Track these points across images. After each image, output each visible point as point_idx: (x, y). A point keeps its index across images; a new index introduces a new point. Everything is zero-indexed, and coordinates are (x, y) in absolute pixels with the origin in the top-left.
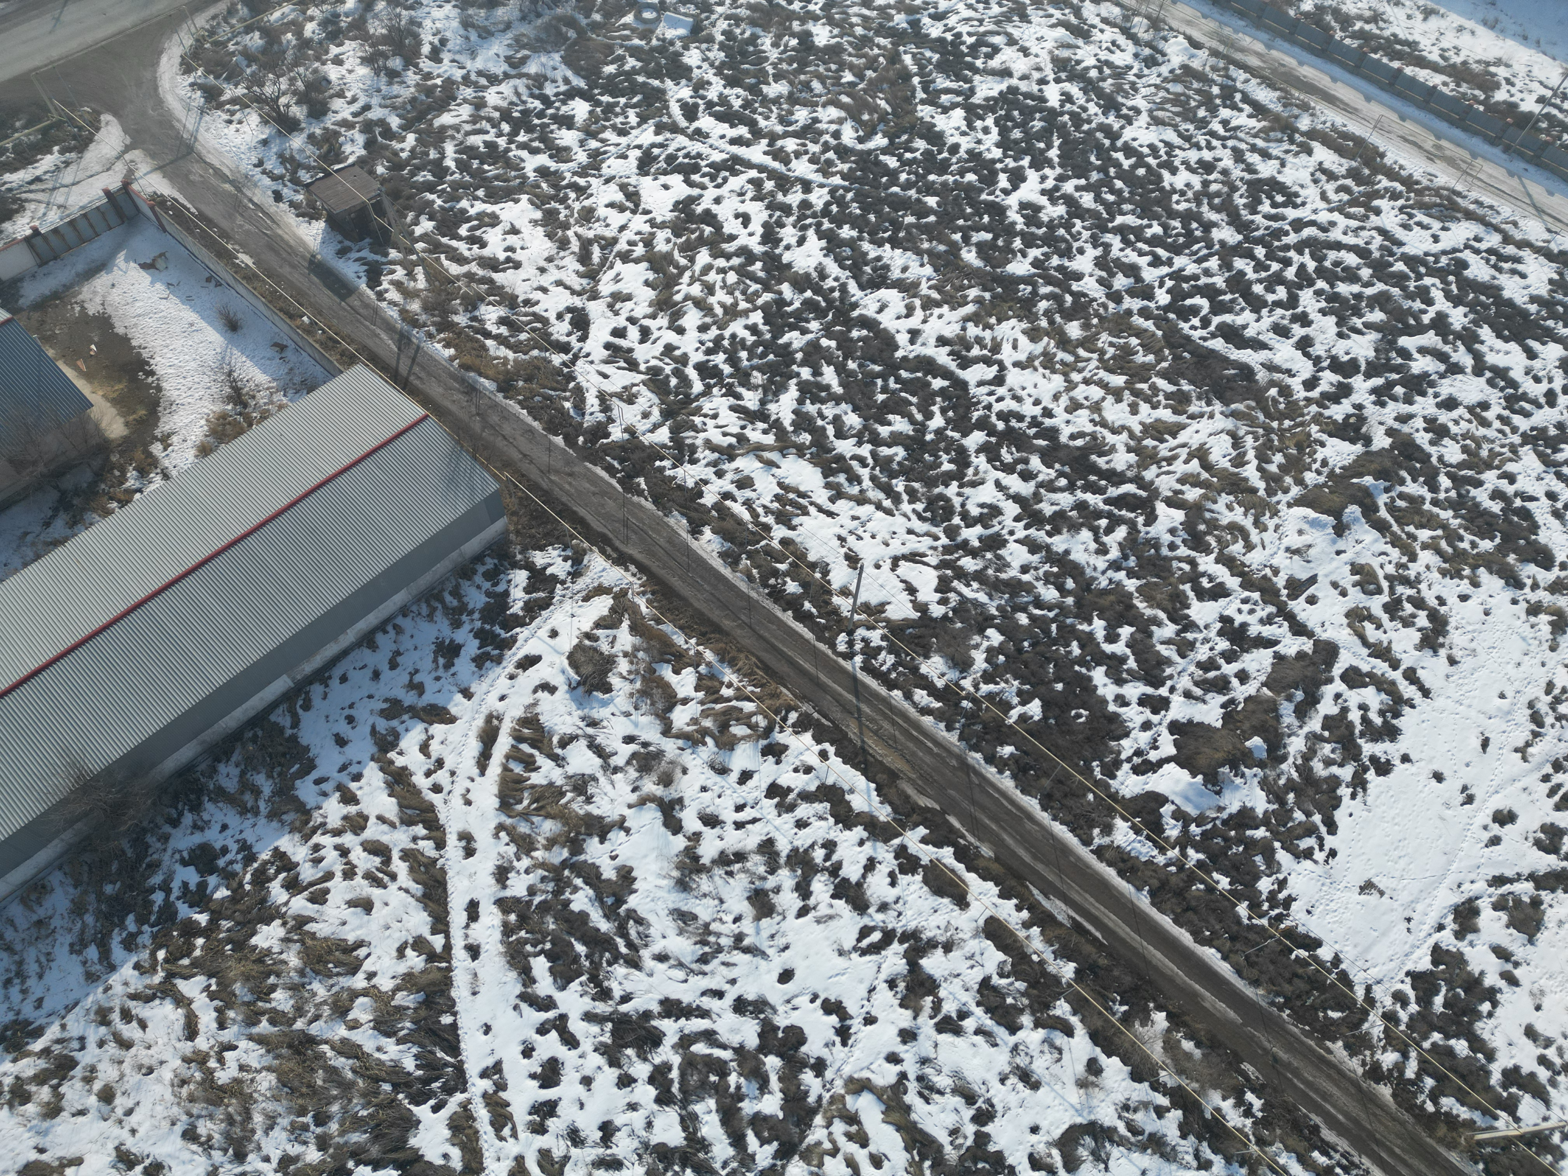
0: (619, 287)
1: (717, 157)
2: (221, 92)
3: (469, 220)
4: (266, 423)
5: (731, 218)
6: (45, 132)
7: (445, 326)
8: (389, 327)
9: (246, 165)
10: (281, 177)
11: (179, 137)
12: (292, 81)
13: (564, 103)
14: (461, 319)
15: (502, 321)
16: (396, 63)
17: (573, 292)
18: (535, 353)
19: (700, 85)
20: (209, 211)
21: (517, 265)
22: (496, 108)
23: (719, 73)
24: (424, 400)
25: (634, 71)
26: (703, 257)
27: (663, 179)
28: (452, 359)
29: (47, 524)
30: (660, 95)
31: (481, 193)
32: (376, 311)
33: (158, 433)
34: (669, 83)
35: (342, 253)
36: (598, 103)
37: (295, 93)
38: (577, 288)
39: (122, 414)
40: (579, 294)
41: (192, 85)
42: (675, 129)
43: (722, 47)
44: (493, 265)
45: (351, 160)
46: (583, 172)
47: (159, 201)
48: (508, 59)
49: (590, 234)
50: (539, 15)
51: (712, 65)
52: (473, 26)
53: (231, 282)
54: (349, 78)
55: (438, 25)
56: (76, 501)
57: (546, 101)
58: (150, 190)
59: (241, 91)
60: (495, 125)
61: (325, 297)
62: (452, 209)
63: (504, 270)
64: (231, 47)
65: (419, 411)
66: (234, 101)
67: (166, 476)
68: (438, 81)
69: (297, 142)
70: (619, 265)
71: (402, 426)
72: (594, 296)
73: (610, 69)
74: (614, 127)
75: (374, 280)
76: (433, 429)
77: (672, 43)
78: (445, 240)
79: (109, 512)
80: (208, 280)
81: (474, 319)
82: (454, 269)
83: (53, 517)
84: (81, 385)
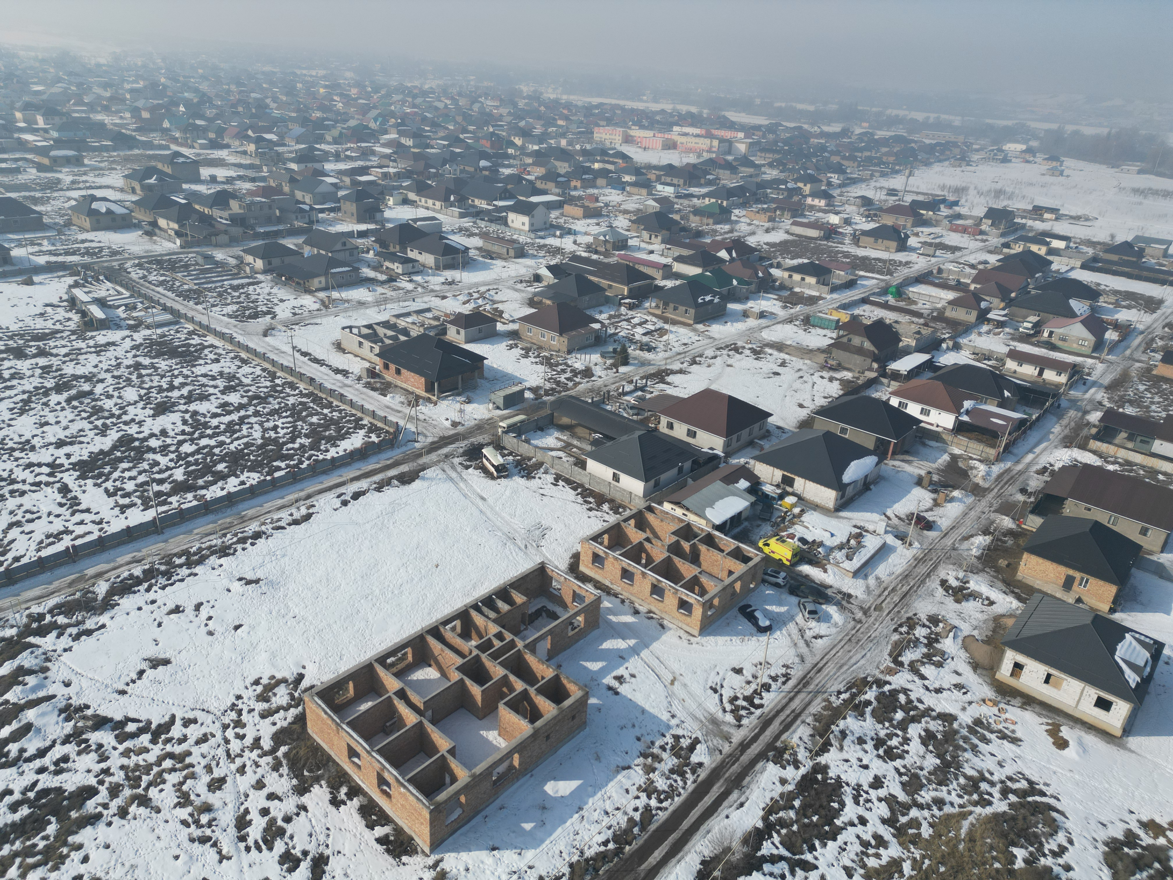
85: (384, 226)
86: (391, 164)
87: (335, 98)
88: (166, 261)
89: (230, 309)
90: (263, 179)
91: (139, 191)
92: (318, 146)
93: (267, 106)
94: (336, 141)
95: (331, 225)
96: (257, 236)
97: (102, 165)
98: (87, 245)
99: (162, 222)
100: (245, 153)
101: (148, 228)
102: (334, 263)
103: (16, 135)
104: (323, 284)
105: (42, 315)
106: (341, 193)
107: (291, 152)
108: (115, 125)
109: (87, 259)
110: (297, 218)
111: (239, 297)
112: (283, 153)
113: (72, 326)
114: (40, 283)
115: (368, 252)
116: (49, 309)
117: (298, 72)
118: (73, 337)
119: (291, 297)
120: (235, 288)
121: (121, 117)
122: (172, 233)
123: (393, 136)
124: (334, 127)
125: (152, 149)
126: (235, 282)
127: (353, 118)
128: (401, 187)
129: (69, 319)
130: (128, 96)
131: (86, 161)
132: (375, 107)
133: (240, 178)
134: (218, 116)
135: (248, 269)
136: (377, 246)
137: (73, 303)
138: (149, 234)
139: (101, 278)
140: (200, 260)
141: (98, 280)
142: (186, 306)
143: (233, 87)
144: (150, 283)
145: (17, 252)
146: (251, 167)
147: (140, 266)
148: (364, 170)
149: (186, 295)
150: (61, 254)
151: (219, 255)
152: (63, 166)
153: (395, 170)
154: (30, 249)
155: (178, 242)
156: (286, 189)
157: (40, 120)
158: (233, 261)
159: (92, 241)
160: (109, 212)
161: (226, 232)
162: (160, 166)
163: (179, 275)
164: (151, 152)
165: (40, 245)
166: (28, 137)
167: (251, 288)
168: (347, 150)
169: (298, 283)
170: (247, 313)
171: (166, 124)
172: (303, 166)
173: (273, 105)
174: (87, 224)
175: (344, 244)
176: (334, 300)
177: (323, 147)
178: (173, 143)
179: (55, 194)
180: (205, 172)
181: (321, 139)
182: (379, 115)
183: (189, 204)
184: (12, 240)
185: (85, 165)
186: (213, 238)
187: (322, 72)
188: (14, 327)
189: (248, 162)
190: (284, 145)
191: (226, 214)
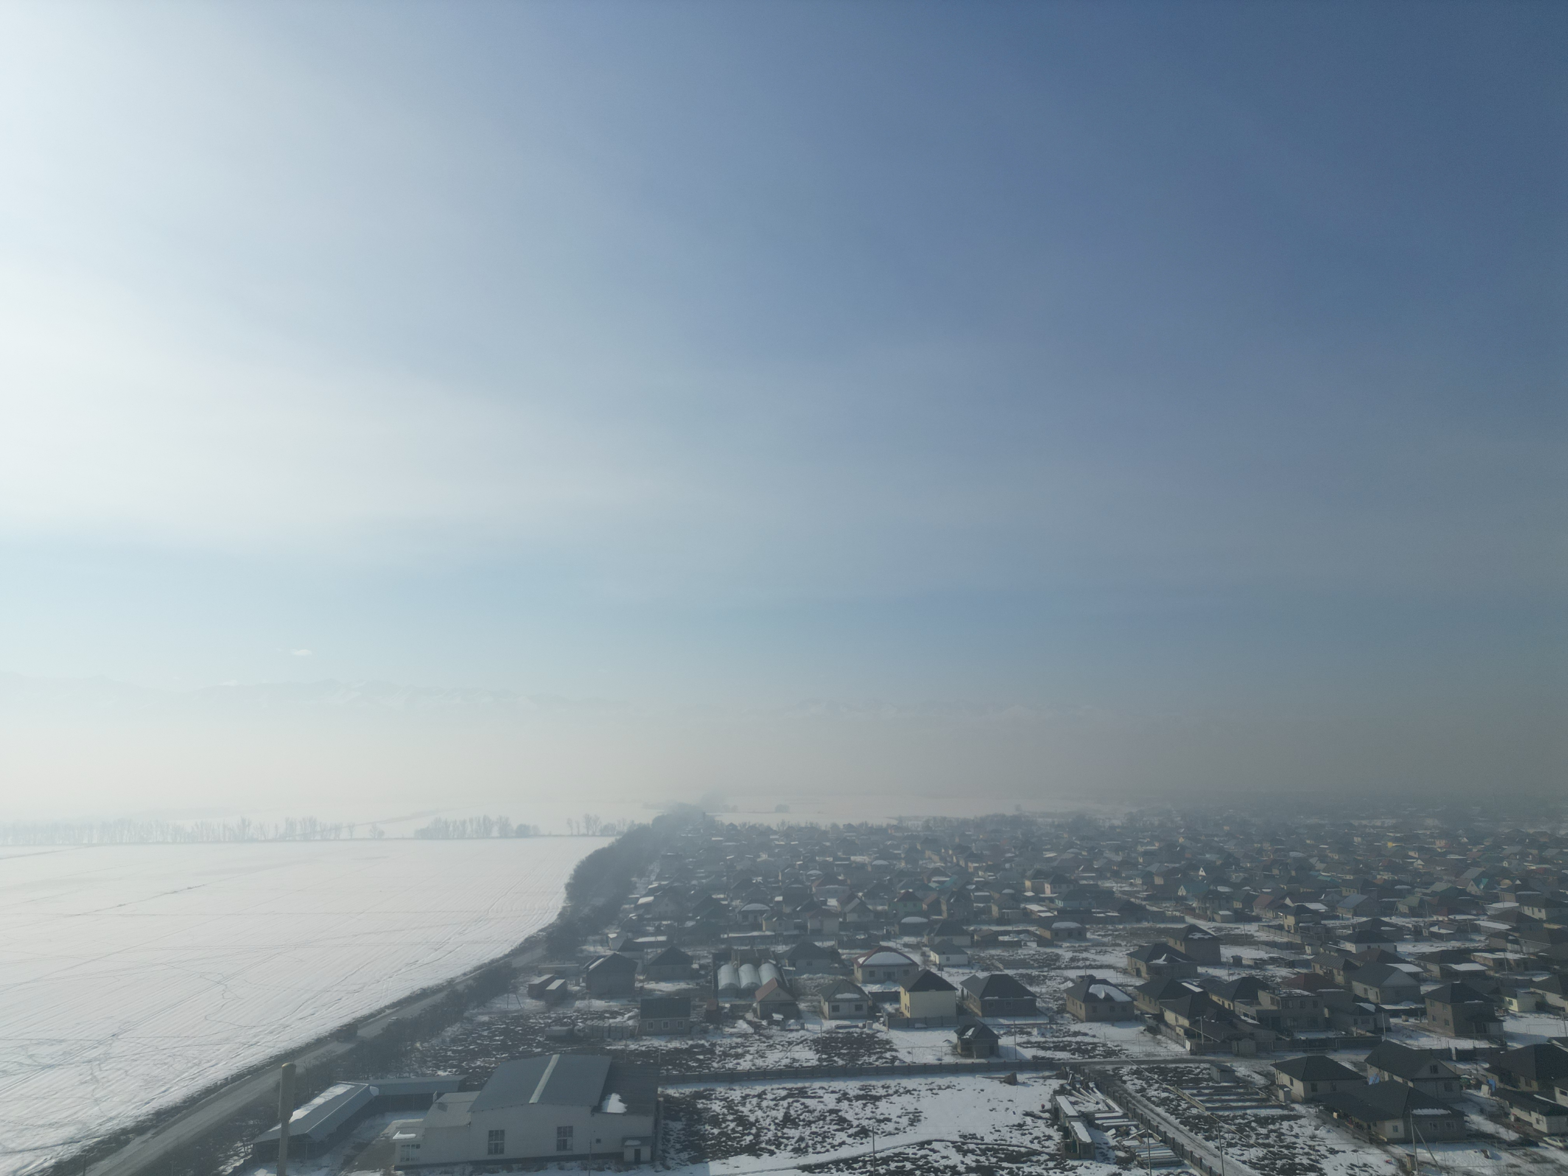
85: (1504, 1046)
86: (1509, 946)
87: (1411, 854)
88: (1171, 1070)
89: (1255, 1153)
90: (1306, 964)
91: (1144, 974)
92: (1386, 919)
93: (1312, 867)
94: (1414, 912)
95: (1410, 1037)
96: (1296, 1045)
97: (1106, 940)
98: (1079, 1039)
99: (1170, 1016)
100: (1280, 928)
101: (1152, 1023)
102: (1416, 1099)
103: (1022, 906)
104: (1401, 1134)
105: (1020, 1126)
106: (1425, 989)
107: (1345, 927)
108: (1124, 892)
109: (1077, 1058)
110: (1356, 1023)
111: (1267, 1137)
112: (1334, 928)
113: (1051, 1146)
114: (1024, 1084)
115: (1478, 1087)
116: (1028, 1120)
117: (1356, 823)
118: (1051, 1164)
119: (1349, 1148)
120: (1263, 1122)
121: (1131, 884)
122: (1181, 1032)
123: (1510, 904)
124: (1410, 892)
125: (1163, 922)
126: (1263, 1113)
127: (1440, 879)
128: (1531, 983)
129: (1049, 1138)
130: (1141, 860)
131: (1089, 935)
132: (1475, 864)
133: (1273, 961)
134: (1246, 881)
135: (1281, 1095)
136: (1495, 1079)
137: (1055, 1115)
138: (1153, 1031)
139: (1091, 1085)
140: (1215, 1074)
141: (1087, 1088)
142: (1193, 1140)
143: (1267, 846)
144: (1149, 1099)
145: (1005, 1041)
146: (1288, 946)
147: (1138, 1073)
148: (1463, 955)
149: (1194, 1124)
150: (1049, 1049)
151: (1242, 1069)
152: (1064, 940)
153: (1517, 956)
154: (1020, 1039)
155: (1188, 1045)
156: (1339, 978)
157: (1048, 888)
158: (1260, 1080)
159: (1085, 1034)
160: (1108, 998)
161: (1252, 1036)
162: (1171, 943)
163: (1187, 1092)
164: (1162, 926)
165: (1029, 1034)
166: (1034, 907)
167: (1285, 1124)
168: (1433, 924)
169: (1359, 1126)
170: (1279, 1163)
171: (1182, 892)
172: (1364, 947)
173: (1320, 866)
174: (1082, 1013)
175: (1434, 1069)
176: (1422, 1164)
177: (1394, 920)
178: (1187, 914)
179: (1052, 973)
180: (1227, 952)
181: (1391, 910)
182: (1483, 875)
183: (1204, 994)
184: (1002, 1026)
185: (1086, 940)
186: (1234, 1043)
187: (1389, 822)
188: (989, 1139)
189: (1285, 940)
190: (1337, 918)
191: (1252, 1010)
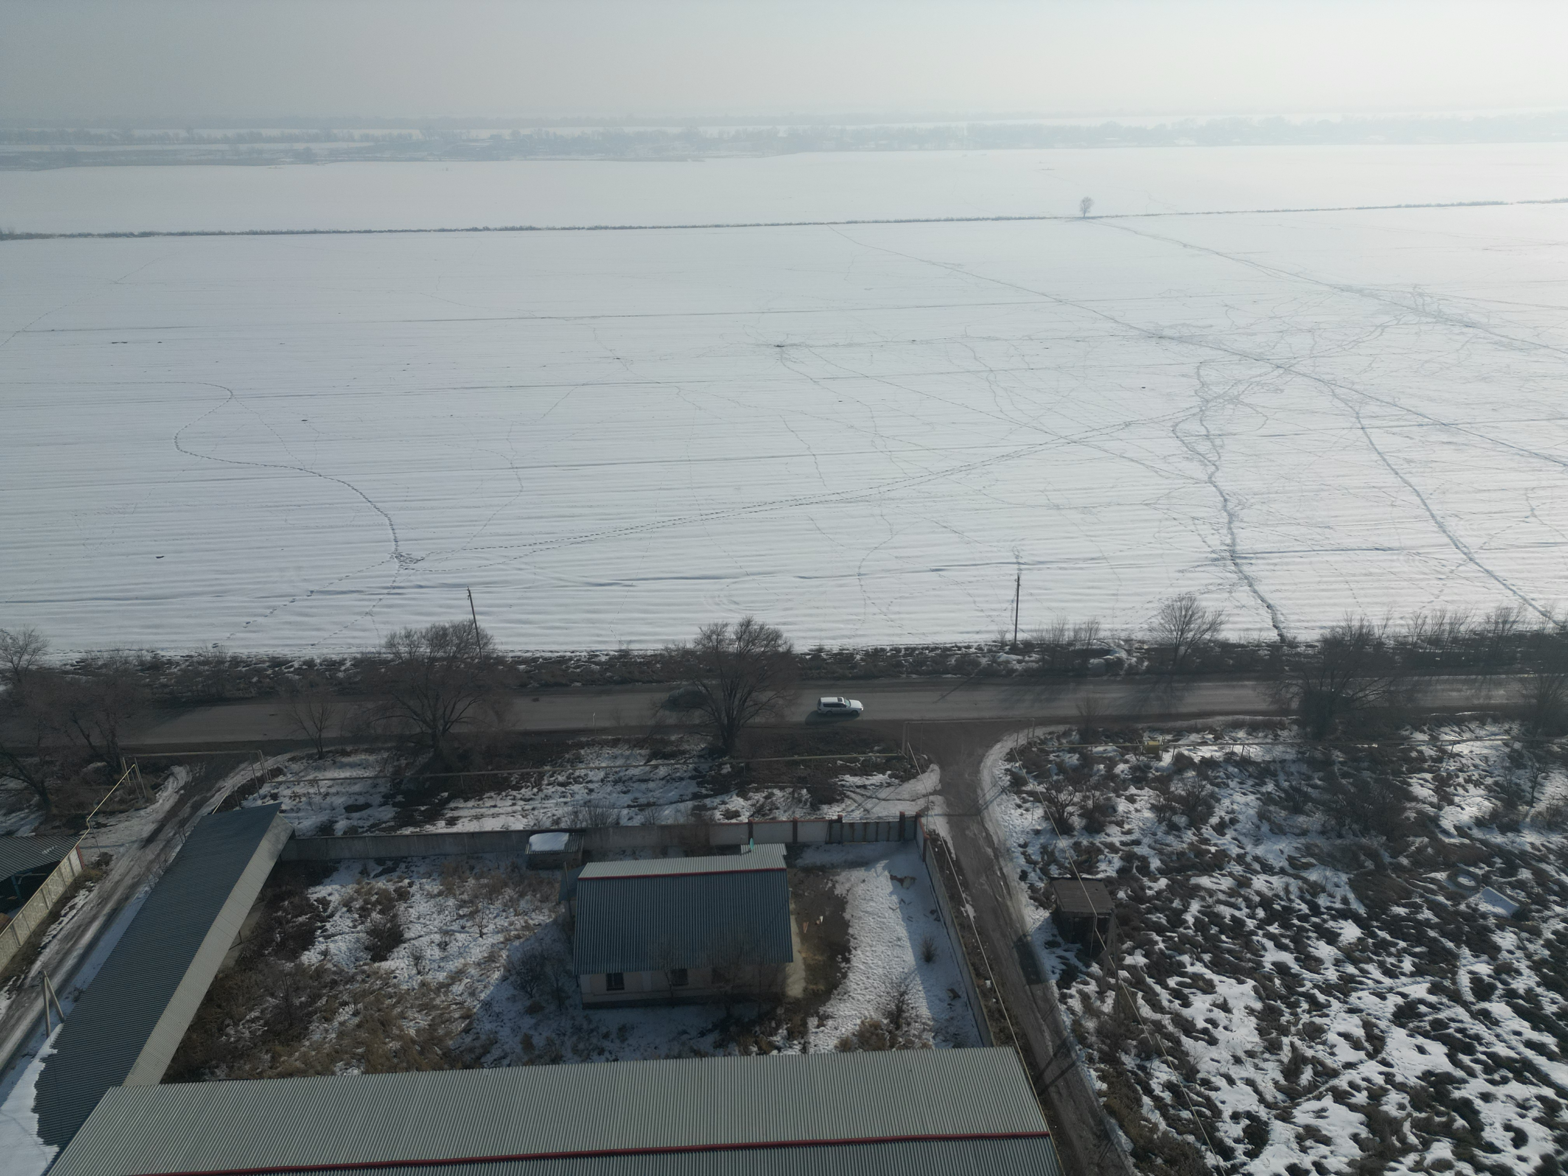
0: (1319, 1123)
1: (1501, 1050)
2: (1025, 783)
3: (1183, 975)
4: (905, 1053)
5: (1498, 1125)
6: (889, 760)
7: (1110, 1058)
8: (1056, 1028)
9: (1013, 843)
10: (1035, 863)
11: (975, 801)
12: (1086, 798)
13: (1334, 918)
14: (1129, 1061)
15: (1169, 1086)
16: (1181, 820)
17: (1262, 1100)
18: (1191, 1138)
19: (1504, 970)
20: (964, 862)
21: (1213, 1042)
22: (1258, 893)
23: (1536, 966)
24: (1053, 1119)
25: (1427, 923)
26: (1442, 1149)
27: (1420, 1040)
28: (1100, 1093)
29: (702, 1034)
30: (1452, 958)
31: (1207, 957)
32: (1053, 1009)
33: (821, 1010)
34: (1466, 951)
35: (1051, 945)
36: (1373, 935)
37: (1082, 807)
38: (1269, 1098)
39: (808, 980)
40: (1268, 1106)
41: (1007, 770)
42: (1456, 997)
43: (1548, 944)
44: (1188, 1028)
45: (1099, 876)
46: (1328, 989)
47: (934, 837)
48: (1291, 859)
49: (1309, 1053)
50: (1340, 836)
51: (1529, 956)
52: (1269, 820)
53: (949, 923)
54: (1134, 815)
55: (1235, 807)
56: (733, 1029)
57: (1315, 909)
58: (932, 827)
59: (1041, 788)
60: (1250, 905)
61: (1015, 973)
62: (1170, 957)
63: (1196, 1039)
64: (1052, 757)
65: (1040, 1124)
66: (1031, 793)
67: (804, 1050)
68: (1213, 849)
69: (1063, 843)
70: (1328, 1101)
71: (1019, 1129)
72: (1286, 1117)
73: (1401, 911)
74: (1381, 965)
75: (1065, 981)
76: (1046, 1150)
77: (1484, 916)
78: (1150, 981)
79: (746, 1052)
80: (932, 912)
81: (1142, 1068)
82: (1146, 1011)
83: (710, 1031)
84: (796, 941)
